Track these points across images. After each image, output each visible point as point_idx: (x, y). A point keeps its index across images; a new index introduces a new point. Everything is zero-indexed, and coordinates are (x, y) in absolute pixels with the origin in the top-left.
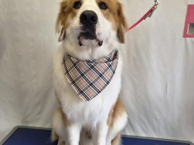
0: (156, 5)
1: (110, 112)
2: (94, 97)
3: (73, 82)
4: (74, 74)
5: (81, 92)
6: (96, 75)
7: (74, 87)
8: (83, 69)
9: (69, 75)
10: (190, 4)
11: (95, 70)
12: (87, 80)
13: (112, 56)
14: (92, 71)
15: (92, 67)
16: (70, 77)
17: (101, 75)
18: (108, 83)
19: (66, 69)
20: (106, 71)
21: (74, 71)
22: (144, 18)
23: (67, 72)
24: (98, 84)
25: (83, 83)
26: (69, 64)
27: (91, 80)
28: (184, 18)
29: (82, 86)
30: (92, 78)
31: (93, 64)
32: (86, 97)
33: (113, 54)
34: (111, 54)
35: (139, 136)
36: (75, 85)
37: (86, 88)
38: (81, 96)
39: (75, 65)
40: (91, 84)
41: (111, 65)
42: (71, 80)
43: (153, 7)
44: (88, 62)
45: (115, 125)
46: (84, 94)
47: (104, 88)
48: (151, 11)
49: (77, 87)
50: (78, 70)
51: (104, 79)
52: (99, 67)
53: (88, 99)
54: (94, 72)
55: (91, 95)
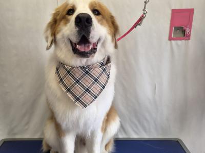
0: (145, 14)
1: (104, 119)
2: (91, 102)
3: (69, 90)
4: (69, 81)
5: (78, 99)
6: (91, 80)
7: (69, 95)
8: (77, 75)
9: (63, 83)
10: (174, 8)
11: (90, 75)
12: (82, 86)
13: (105, 61)
14: (87, 77)
15: (87, 72)
16: (65, 85)
17: (96, 80)
18: (104, 87)
19: (60, 77)
20: (100, 75)
21: (68, 78)
22: (135, 26)
23: (61, 80)
24: (94, 89)
25: (79, 90)
26: (63, 72)
27: (87, 85)
28: (169, 22)
29: (78, 93)
30: (87, 84)
31: (87, 70)
32: (83, 103)
33: (106, 59)
34: (104, 59)
35: (131, 137)
36: (71, 93)
37: (82, 95)
38: (78, 104)
39: (68, 72)
40: (87, 90)
41: (105, 69)
42: (66, 88)
43: (143, 16)
44: (82, 68)
45: (108, 130)
46: (80, 101)
47: (100, 93)
48: (141, 19)
49: (73, 95)
50: (73, 77)
51: (100, 84)
52: (94, 72)
53: (85, 106)
54: (89, 77)
55: (87, 101)
